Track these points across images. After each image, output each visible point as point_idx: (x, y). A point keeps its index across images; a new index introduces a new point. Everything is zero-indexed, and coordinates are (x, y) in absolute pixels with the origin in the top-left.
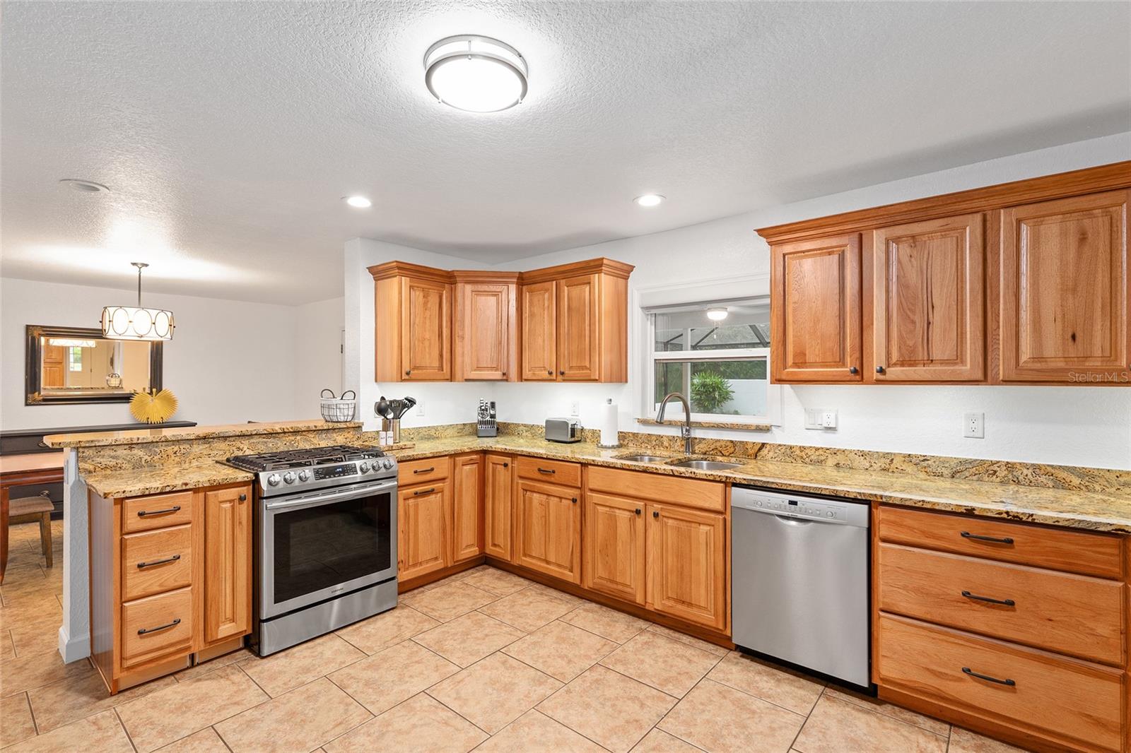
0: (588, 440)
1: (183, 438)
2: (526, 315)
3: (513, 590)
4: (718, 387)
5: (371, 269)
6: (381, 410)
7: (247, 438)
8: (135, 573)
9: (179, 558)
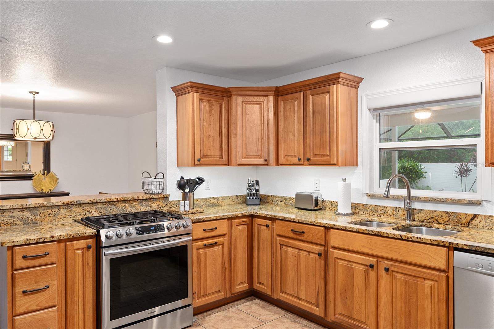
0: (327, 209)
1: (54, 204)
2: (281, 117)
3: (274, 317)
4: (414, 169)
5: (173, 89)
6: (181, 185)
7: (94, 204)
8: (21, 297)
9: (49, 287)
